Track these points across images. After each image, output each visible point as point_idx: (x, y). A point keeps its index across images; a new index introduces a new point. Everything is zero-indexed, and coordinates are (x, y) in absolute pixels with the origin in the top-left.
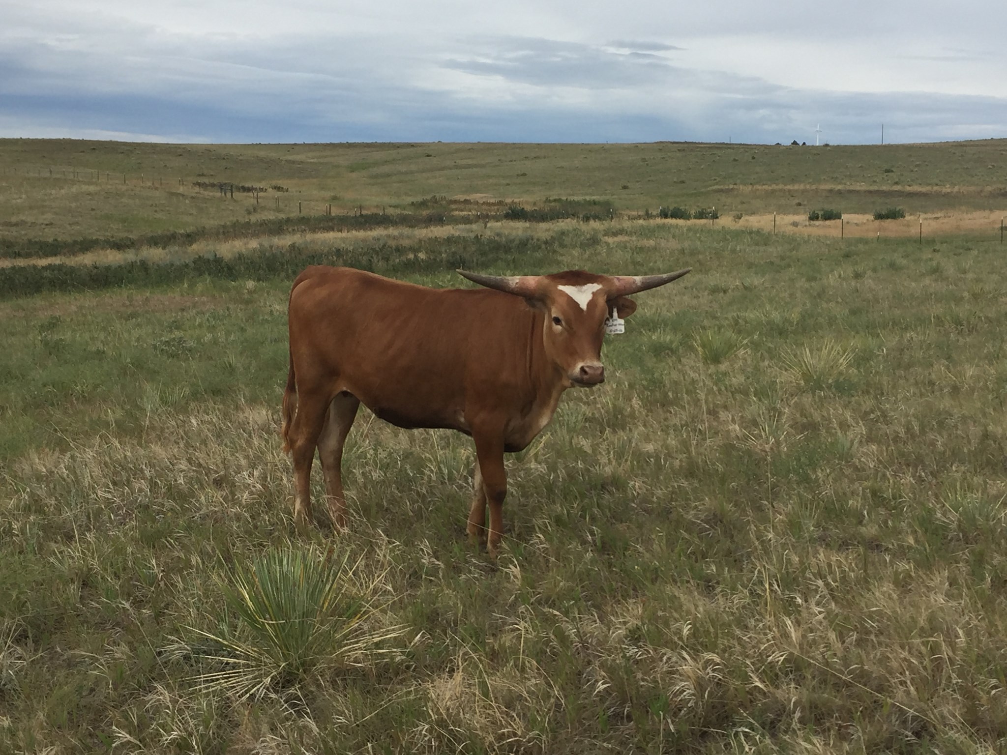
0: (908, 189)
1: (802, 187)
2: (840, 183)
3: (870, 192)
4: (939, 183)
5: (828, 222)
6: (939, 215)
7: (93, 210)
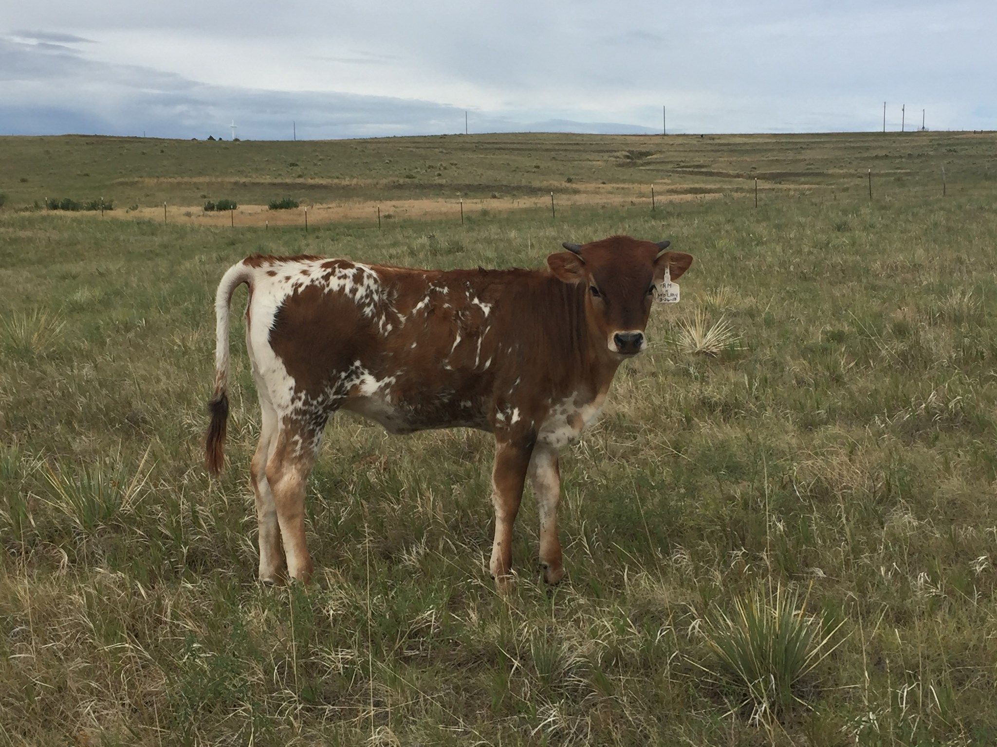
0: (310, 181)
1: (207, 179)
2: (246, 177)
3: (274, 184)
4: (340, 176)
5: (222, 213)
6: (330, 206)
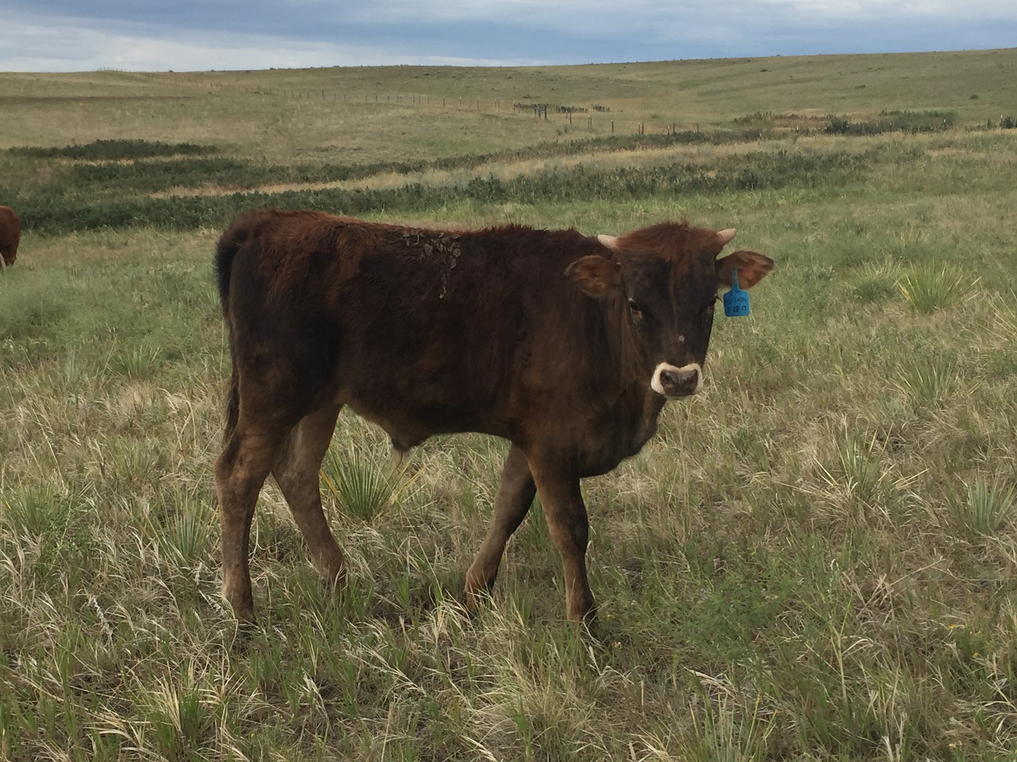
7: (404, 133)
